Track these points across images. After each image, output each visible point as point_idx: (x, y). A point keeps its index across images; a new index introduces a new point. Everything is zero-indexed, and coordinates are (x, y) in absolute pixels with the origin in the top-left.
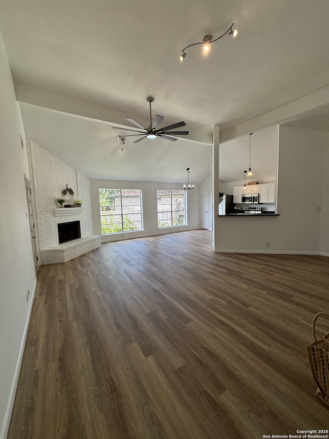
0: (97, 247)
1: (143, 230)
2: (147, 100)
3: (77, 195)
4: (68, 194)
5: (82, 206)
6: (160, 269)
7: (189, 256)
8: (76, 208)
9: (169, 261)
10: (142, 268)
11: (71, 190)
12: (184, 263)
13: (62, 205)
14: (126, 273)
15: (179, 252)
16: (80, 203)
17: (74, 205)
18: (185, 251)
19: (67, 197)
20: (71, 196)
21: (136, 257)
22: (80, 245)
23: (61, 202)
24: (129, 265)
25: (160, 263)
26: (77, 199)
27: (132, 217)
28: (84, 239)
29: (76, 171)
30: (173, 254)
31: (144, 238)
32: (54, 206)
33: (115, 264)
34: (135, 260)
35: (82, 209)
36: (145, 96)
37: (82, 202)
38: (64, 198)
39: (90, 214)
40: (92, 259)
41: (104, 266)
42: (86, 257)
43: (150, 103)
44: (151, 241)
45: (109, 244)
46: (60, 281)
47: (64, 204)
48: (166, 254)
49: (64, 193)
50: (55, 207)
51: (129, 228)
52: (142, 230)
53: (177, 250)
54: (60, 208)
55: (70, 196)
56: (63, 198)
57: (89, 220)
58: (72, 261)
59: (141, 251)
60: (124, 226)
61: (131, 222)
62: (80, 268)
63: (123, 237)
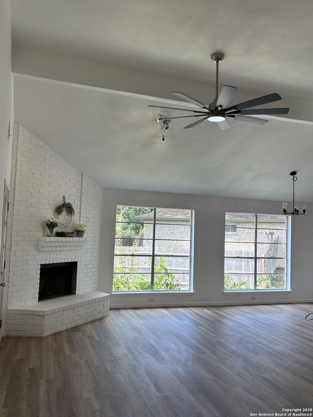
0: (101, 316)
1: (192, 291)
2: (212, 57)
3: (78, 215)
4: (64, 213)
5: (85, 235)
6: (218, 378)
7: (286, 361)
8: (74, 238)
9: (239, 364)
10: (181, 370)
11: (69, 207)
12: (272, 374)
13: (52, 231)
14: (149, 373)
15: (265, 347)
16: (82, 230)
17: (72, 233)
18: (279, 348)
19: (63, 218)
20: (69, 216)
21: (173, 345)
22: (73, 308)
23: (51, 225)
24: (157, 360)
25: (219, 364)
26: (78, 222)
27: (174, 262)
28: (81, 296)
29: (82, 174)
30: (249, 350)
31: (192, 309)
32: (39, 233)
33: (132, 353)
34: (170, 351)
35: (84, 240)
36: (209, 51)
37: (86, 228)
38: (57, 219)
39: (96, 250)
40: (91, 338)
41: (111, 354)
42: (80, 333)
43: (217, 62)
44: (207, 317)
45: (124, 312)
46: (32, 370)
47: (55, 230)
48: (234, 348)
49: (59, 210)
50: (41, 235)
51: (165, 285)
52: (190, 290)
53: (260, 343)
54: (48, 236)
55: (67, 217)
56: (55, 220)
57: (93, 262)
58: (57, 335)
59: (183, 334)
60: (156, 280)
61: (169, 272)
62: (67, 352)
63: (151, 301)
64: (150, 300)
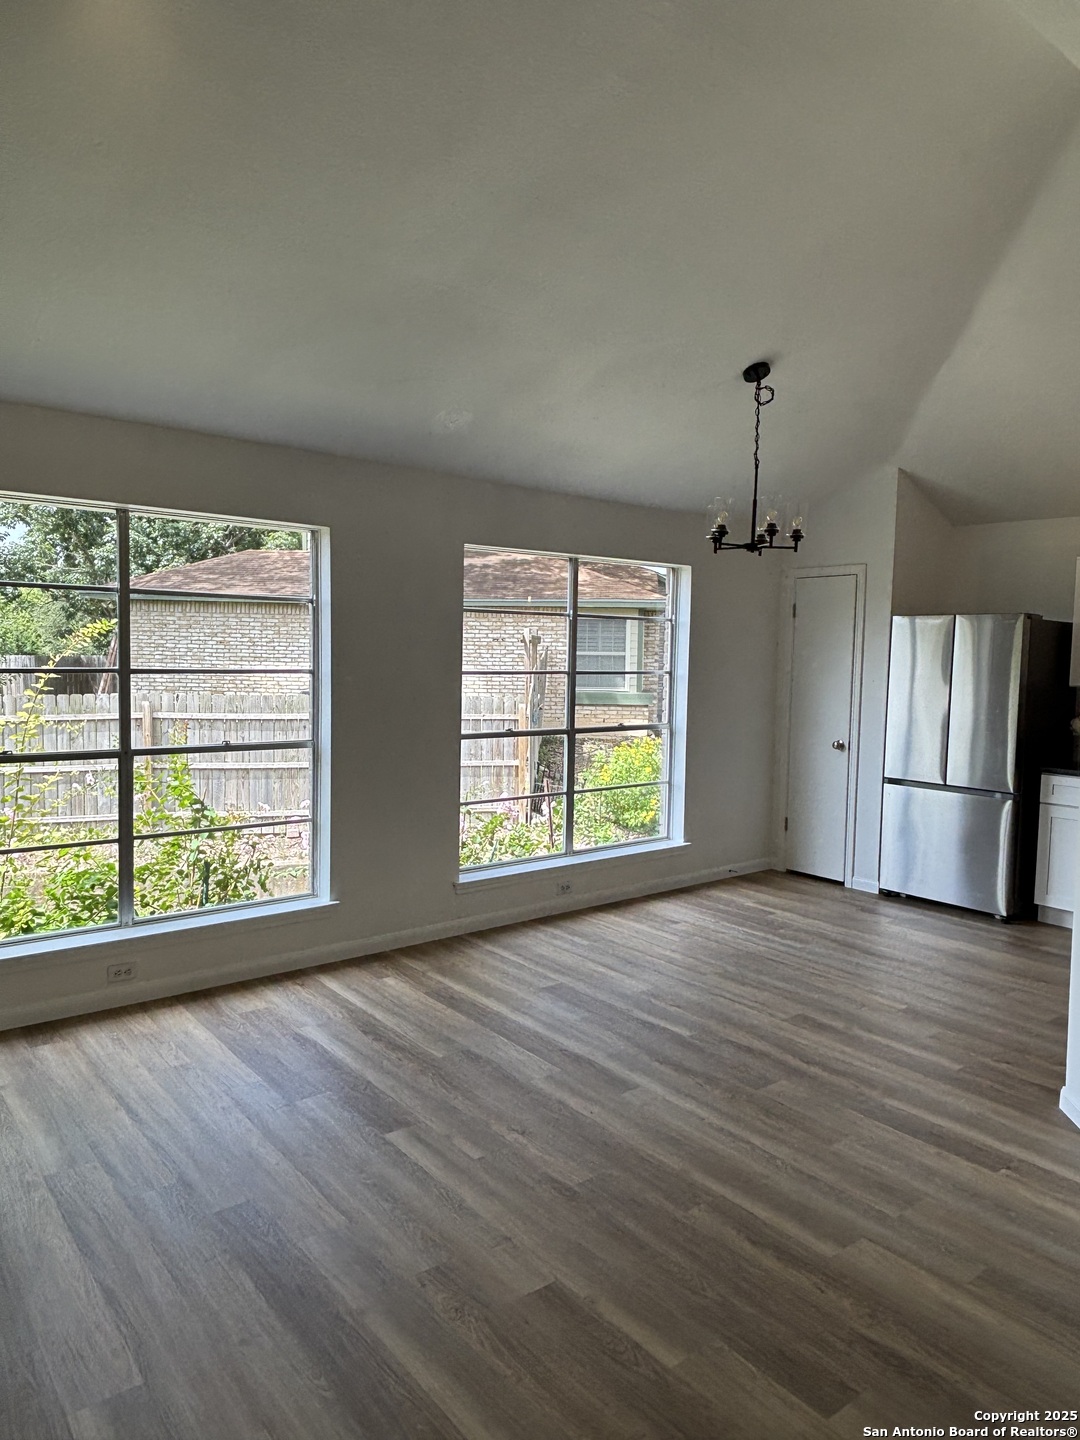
1: (325, 900)
52: (313, 895)
63: (123, 976)
64: (118, 973)
